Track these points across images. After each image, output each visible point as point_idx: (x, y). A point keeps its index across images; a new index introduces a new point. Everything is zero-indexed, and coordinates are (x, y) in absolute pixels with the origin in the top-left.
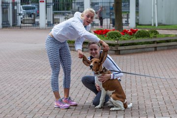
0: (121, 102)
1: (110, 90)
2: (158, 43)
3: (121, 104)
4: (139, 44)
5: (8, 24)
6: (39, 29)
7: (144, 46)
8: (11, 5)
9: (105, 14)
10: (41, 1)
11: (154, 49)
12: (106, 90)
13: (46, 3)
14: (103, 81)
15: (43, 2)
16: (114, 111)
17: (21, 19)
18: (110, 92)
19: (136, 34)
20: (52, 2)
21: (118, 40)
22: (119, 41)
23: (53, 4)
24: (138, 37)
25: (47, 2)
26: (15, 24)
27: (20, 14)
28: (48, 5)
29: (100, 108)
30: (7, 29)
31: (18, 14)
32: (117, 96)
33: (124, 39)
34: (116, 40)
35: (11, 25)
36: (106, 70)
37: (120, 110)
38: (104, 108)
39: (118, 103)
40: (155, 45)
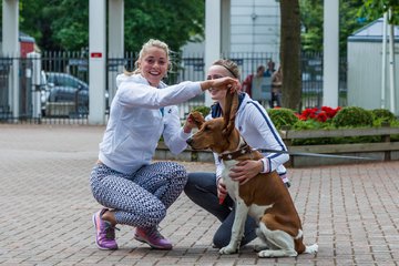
0: (289, 236)
1: (259, 204)
2: (393, 140)
3: (288, 241)
4: (344, 143)
5: (8, 113)
6: (88, 125)
7: (357, 147)
8: (16, 63)
9: (260, 89)
10: (93, 55)
11: (383, 156)
12: (248, 204)
13: (107, 59)
14: (241, 181)
15: (100, 55)
16: (269, 257)
17: (43, 104)
18: (259, 209)
19: (336, 117)
20: (121, 56)
21: (289, 129)
22: (292, 131)
23: (126, 63)
24: (342, 124)
25: (110, 57)
26: (25, 117)
27: (38, 88)
28: (113, 66)
29: (232, 253)
30: (6, 125)
31: (34, 88)
32: (277, 220)
33: (305, 128)
34: (284, 129)
35: (16, 114)
36: (248, 150)
37: (284, 257)
38: (241, 254)
39: (279, 238)
40: (386, 146)
